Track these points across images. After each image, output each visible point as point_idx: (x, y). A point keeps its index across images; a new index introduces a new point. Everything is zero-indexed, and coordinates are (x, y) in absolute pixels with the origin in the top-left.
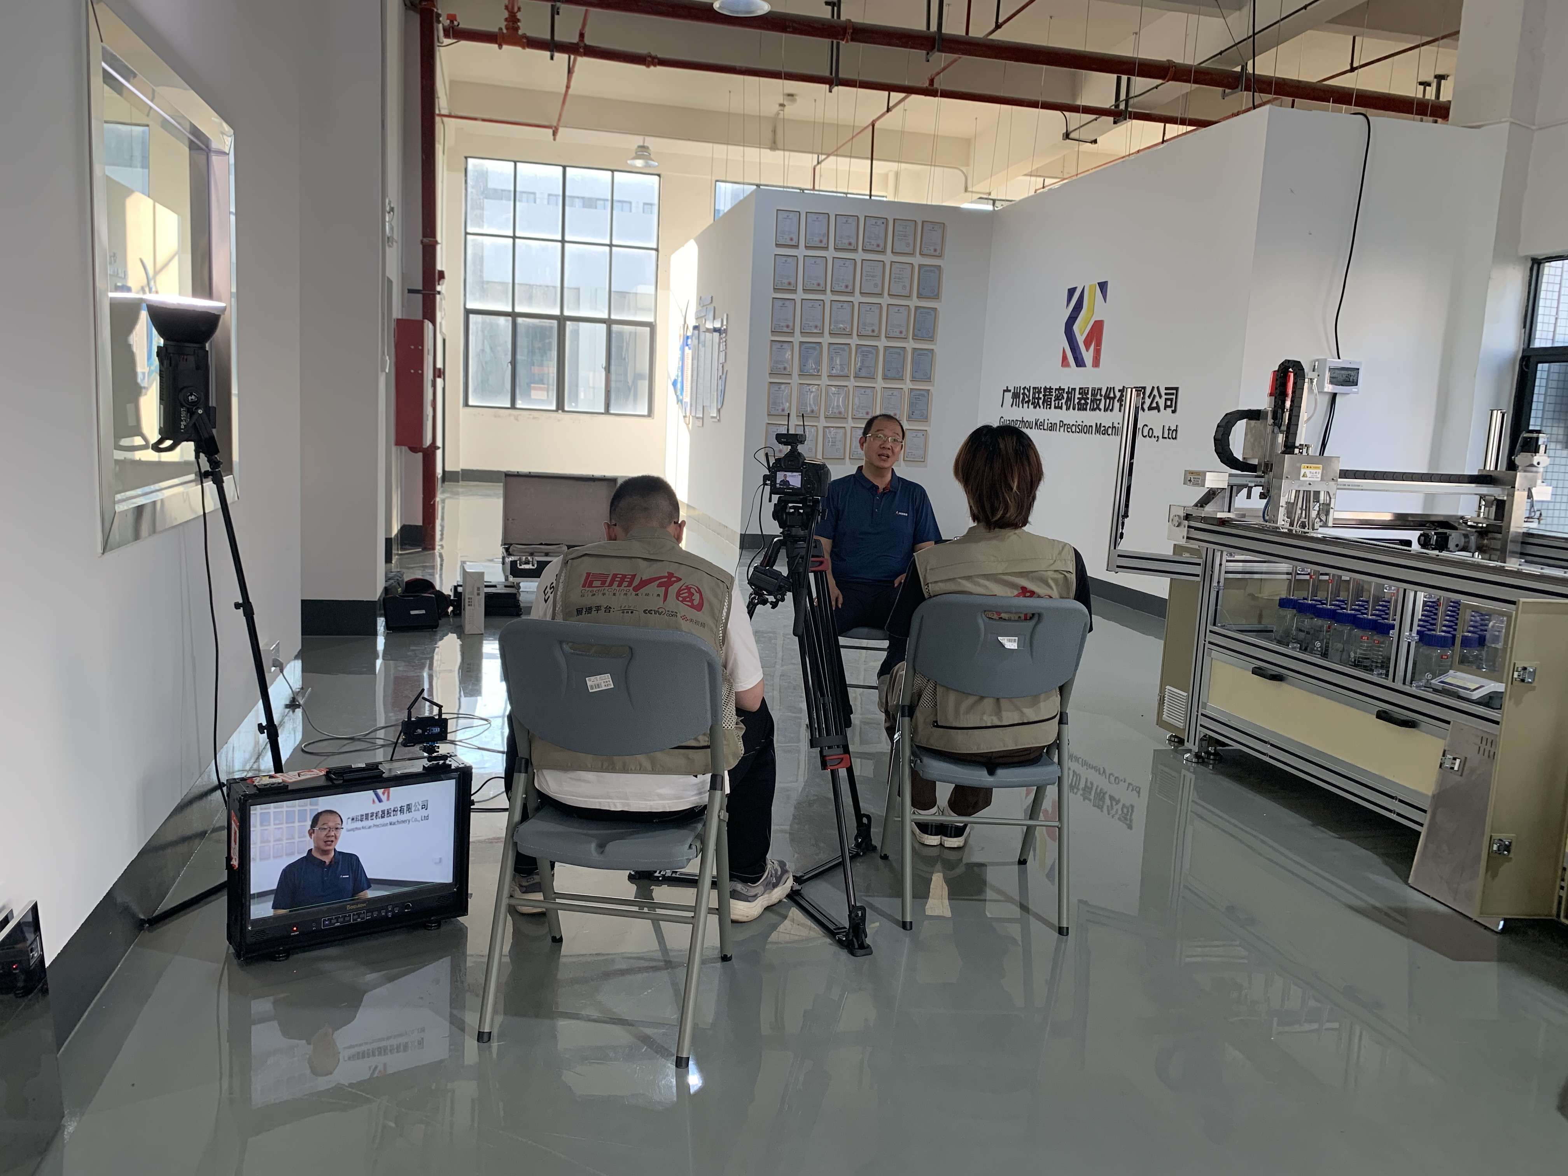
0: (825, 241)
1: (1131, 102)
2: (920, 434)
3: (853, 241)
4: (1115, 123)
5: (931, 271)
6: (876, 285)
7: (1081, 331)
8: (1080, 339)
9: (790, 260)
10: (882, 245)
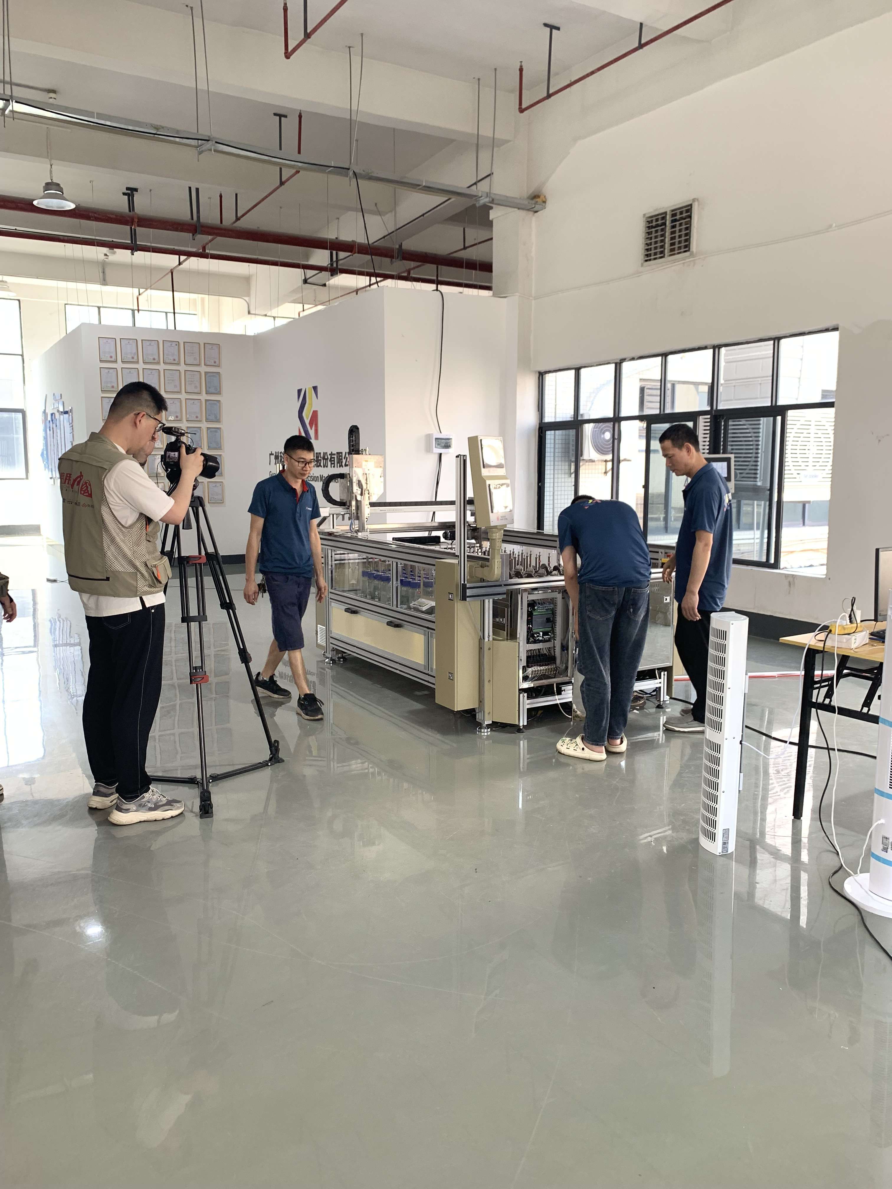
0: (136, 357)
1: (340, 262)
2: (218, 485)
3: (156, 358)
4: (332, 275)
5: (213, 376)
6: (175, 386)
7: (307, 415)
8: (307, 422)
9: (111, 371)
10: (177, 359)
